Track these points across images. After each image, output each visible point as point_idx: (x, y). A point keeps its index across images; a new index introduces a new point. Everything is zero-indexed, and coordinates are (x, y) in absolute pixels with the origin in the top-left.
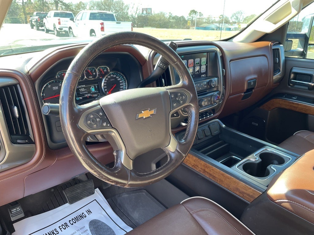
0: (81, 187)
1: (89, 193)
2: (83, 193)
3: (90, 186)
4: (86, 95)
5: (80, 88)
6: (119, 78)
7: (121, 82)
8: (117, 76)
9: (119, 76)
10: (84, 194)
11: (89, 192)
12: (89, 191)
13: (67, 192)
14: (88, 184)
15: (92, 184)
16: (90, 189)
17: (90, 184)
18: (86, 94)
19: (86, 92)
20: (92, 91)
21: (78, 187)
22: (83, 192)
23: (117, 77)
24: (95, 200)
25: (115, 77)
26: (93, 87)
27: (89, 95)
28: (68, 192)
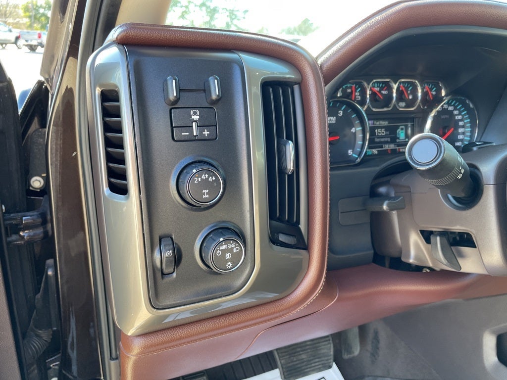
0: (308, 347)
1: (322, 364)
2: (312, 362)
3: (325, 351)
4: (386, 147)
5: (378, 128)
6: (459, 114)
7: (461, 123)
8: (455, 109)
9: (459, 110)
10: (313, 365)
11: (323, 362)
12: (323, 360)
13: (282, 353)
14: (322, 346)
15: (329, 345)
16: (325, 357)
17: (325, 345)
18: (386, 143)
19: (386, 139)
20: (399, 138)
21: (304, 348)
22: (312, 360)
23: (456, 112)
24: (324, 378)
25: (452, 112)
26: (402, 129)
27: (392, 146)
28: (284, 354)
